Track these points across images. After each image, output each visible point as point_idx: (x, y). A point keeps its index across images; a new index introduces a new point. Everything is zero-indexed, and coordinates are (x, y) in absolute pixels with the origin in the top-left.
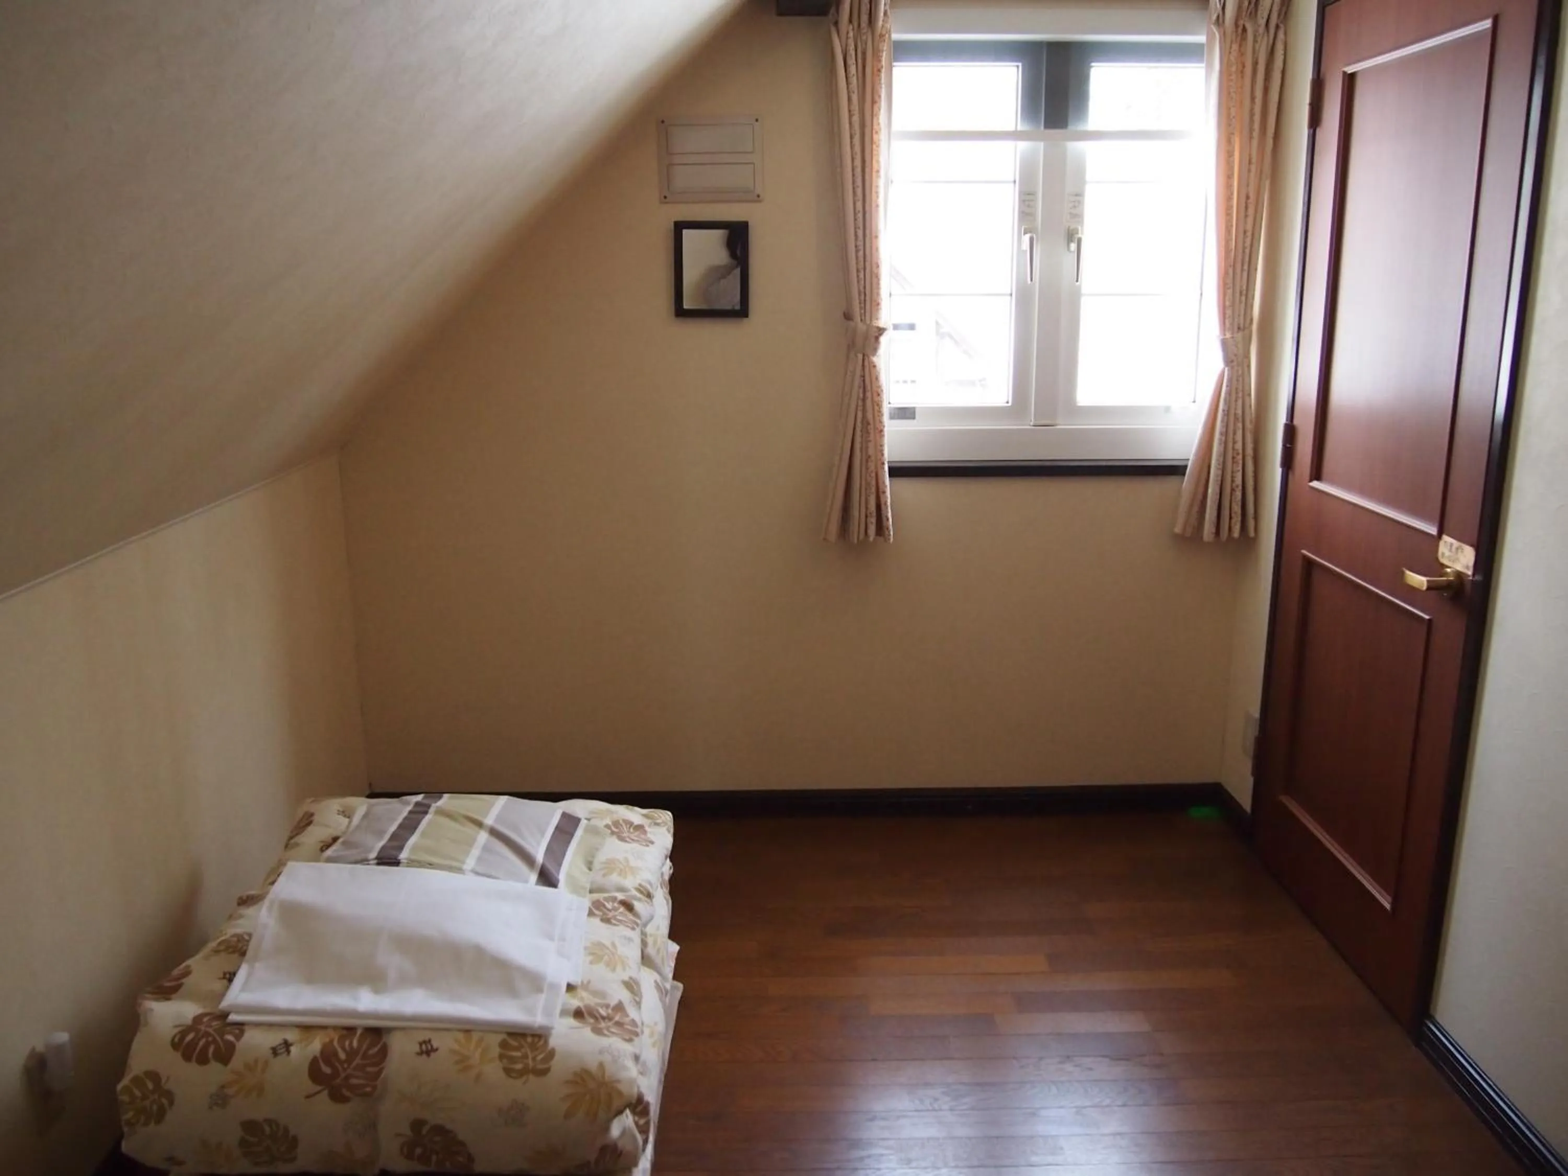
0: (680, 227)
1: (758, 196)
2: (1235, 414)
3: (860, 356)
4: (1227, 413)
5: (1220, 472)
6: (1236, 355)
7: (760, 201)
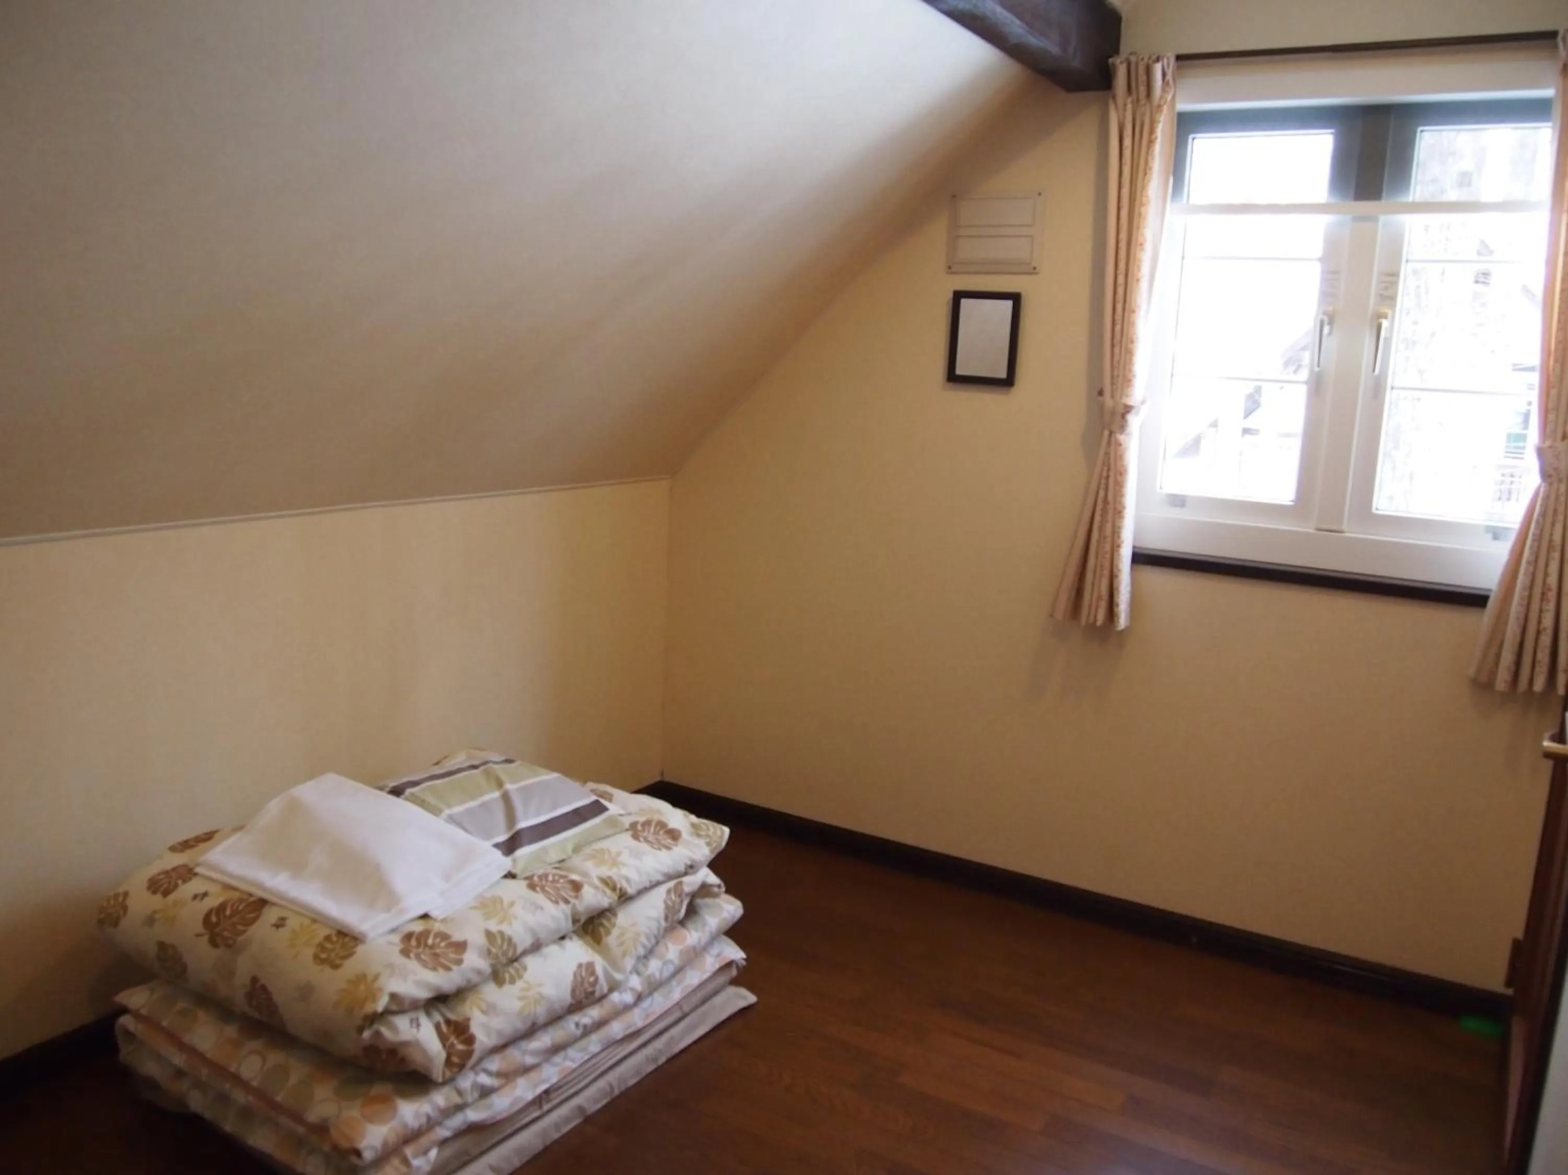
0: (958, 296)
1: (1035, 268)
2: (1551, 541)
3: (1106, 433)
4: (1538, 539)
5: (1523, 610)
6: (1555, 469)
7: (1037, 273)
